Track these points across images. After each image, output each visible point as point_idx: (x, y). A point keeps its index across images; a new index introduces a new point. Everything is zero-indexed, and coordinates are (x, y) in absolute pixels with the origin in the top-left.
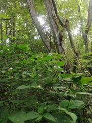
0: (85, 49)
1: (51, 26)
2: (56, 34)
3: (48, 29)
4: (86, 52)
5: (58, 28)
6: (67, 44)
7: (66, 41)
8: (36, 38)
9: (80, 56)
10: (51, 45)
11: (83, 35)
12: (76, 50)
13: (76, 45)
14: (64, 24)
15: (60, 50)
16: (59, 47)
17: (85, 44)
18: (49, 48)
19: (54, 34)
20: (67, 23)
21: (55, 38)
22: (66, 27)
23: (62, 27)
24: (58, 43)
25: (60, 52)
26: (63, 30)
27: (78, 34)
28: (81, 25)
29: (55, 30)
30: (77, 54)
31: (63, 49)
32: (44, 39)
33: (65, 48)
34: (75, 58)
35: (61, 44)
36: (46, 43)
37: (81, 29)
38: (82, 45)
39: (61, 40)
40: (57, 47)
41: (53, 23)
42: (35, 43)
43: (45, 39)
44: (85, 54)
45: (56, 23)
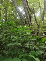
0: (43, 23)
1: (25, 12)
2: (28, 16)
3: (24, 13)
4: (43, 25)
5: (29, 13)
6: (34, 21)
7: (33, 19)
8: (18, 18)
9: (40, 27)
10: (25, 21)
11: (42, 16)
12: (38, 24)
13: (38, 21)
14: (32, 11)
15: (30, 24)
16: (30, 22)
17: (43, 21)
18: (25, 23)
19: (27, 16)
20: (33, 10)
21: (27, 18)
22: (33, 12)
23: (31, 12)
24: (29, 20)
25: (30, 25)
26: (31, 14)
27: (39, 15)
28: (40, 11)
29: (27, 14)
30: (39, 26)
31: (32, 24)
32: (22, 18)
33: (33, 23)
34: (38, 28)
35: (30, 21)
36: (23, 20)
37: (41, 13)
38: (41, 21)
39: (30, 19)
40: (29, 22)
41: (26, 11)
42: (17, 20)
43: (23, 18)
44: (43, 26)
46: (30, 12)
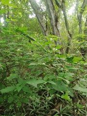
0: (78, 30)
1: (48, 7)
2: (52, 14)
4: (79, 33)
5: (54, 9)
6: (62, 24)
7: (61, 21)
9: (73, 37)
10: (47, 26)
12: (70, 31)
13: (70, 25)
14: (60, 4)
15: (56, 31)
16: (55, 28)
17: (79, 25)
18: (45, 29)
19: (50, 14)
20: (63, 4)
21: (51, 19)
22: (62, 8)
23: (58, 7)
24: (54, 24)
25: (55, 33)
26: (59, 11)
27: (73, 14)
28: (77, 4)
29: (51, 11)
30: (70, 35)
31: (58, 31)
32: (40, 19)
34: (69, 39)
35: (56, 25)
36: (42, 24)
37: (77, 9)
38: (76, 26)
39: (57, 21)
40: (53, 28)
41: (50, 4)
43: (42, 19)
44: (78, 35)
45: (52, 4)
46: (55, 7)
